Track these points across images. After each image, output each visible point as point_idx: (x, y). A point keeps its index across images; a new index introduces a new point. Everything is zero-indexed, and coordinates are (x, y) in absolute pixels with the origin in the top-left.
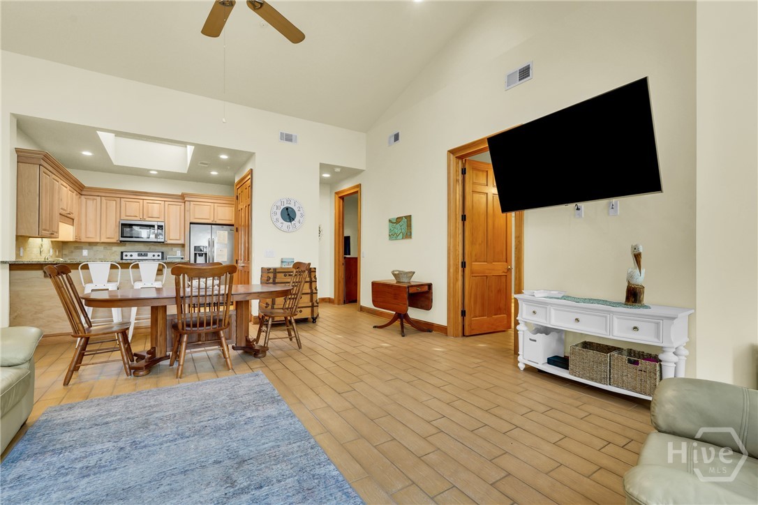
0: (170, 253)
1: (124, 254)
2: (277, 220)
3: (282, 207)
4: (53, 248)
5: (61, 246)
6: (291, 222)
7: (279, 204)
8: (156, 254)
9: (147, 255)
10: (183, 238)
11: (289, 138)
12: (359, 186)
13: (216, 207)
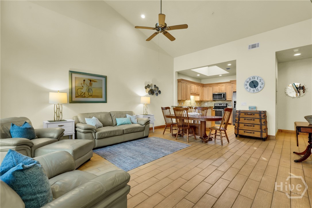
1: (215, 104)
2: (247, 88)
6: (255, 88)
7: (248, 80)
11: (254, 46)
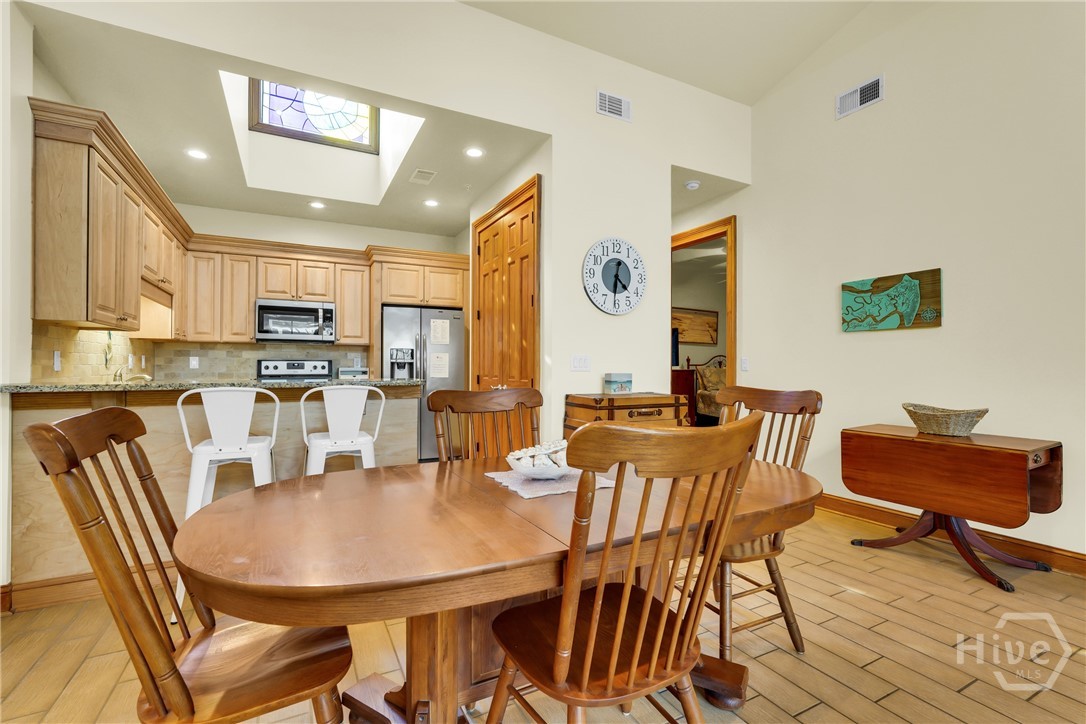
0: (342, 364)
1: (264, 364)
2: (595, 287)
3: (605, 259)
4: (134, 354)
5: (151, 349)
6: (615, 292)
7: (598, 252)
8: (319, 364)
9: (302, 367)
10: (367, 333)
11: (614, 107)
12: (731, 221)
13: (427, 273)
